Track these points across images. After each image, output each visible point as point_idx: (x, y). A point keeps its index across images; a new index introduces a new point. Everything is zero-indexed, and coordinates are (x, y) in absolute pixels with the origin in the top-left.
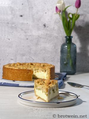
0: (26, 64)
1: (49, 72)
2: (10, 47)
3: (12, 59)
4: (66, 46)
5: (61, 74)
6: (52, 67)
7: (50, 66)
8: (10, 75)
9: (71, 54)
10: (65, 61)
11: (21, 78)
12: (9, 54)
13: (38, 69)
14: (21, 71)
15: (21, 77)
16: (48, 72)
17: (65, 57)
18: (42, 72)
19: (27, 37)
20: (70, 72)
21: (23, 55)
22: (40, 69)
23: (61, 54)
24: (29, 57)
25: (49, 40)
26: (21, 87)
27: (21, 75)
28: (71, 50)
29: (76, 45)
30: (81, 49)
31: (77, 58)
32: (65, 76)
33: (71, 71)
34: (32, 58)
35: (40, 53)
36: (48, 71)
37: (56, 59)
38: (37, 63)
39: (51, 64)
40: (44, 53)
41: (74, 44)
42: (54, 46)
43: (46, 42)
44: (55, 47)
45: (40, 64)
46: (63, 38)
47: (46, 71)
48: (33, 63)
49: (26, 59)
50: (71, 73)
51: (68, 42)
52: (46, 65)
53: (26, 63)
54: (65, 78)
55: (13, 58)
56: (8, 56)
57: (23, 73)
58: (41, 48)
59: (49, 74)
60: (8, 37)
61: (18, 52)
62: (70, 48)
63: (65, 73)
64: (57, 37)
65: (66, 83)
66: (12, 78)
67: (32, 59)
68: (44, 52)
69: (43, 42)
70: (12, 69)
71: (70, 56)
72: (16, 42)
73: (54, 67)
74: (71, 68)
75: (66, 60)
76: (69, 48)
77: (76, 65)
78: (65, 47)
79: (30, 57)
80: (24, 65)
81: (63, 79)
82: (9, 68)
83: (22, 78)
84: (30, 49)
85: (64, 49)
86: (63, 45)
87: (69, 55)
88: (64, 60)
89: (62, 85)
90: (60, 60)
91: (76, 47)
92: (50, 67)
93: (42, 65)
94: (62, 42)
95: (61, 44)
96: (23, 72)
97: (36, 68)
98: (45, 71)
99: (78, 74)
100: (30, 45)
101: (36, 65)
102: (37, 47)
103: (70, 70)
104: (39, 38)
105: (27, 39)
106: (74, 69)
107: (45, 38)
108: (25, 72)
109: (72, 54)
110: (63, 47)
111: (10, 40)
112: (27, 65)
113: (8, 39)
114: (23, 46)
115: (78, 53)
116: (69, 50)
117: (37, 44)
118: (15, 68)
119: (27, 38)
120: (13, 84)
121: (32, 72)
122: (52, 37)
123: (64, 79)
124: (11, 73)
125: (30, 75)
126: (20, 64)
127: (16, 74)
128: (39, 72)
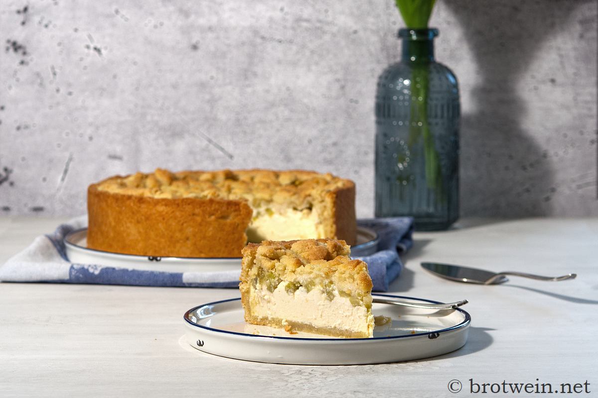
0: (204, 177)
1: (329, 212)
2: (102, 90)
3: (114, 157)
4: (407, 82)
5: (387, 225)
6: (340, 185)
7: (327, 183)
8: (132, 231)
9: (433, 121)
10: (402, 160)
11: (189, 243)
12: (97, 128)
13: (270, 201)
14: (188, 208)
15: (187, 239)
16: (321, 214)
17: (402, 138)
18: (290, 211)
19: (196, 38)
20: (429, 215)
21: (175, 133)
22: (280, 197)
23: (378, 123)
24: (205, 143)
25: (312, 52)
26: (190, 286)
27: (189, 231)
28: (433, 103)
29: (454, 76)
30: (481, 93)
31: (462, 143)
32: (407, 236)
33: (431, 210)
34: (222, 149)
35: (262, 122)
36: (325, 207)
37: (350, 151)
38: (257, 170)
39: (335, 174)
40: (288, 120)
41: (444, 70)
42: (338, 80)
43: (295, 64)
44: (343, 87)
45: (277, 175)
46: (383, 40)
47: (310, 208)
48: (235, 173)
49: (191, 153)
50: (435, 220)
51: (413, 59)
52: (304, 177)
53: (202, 172)
54: (408, 243)
55: (118, 149)
56: (91, 138)
57: (199, 219)
58: (267, 91)
59: (330, 221)
60: (90, 37)
61: (149, 118)
62: (427, 89)
63: (406, 221)
64: (352, 36)
65: (413, 265)
66: (141, 245)
67: (221, 153)
68: (286, 113)
69: (279, 62)
70: (141, 200)
71: (424, 133)
72: (135, 63)
73: (349, 185)
74: (432, 196)
75: (408, 153)
76: (422, 93)
77: (458, 180)
78: (398, 88)
79: (210, 141)
80: (192, 184)
81: (399, 250)
82: (123, 196)
83: (195, 244)
84: (212, 102)
85: (395, 98)
86: (390, 76)
87: (419, 129)
88: (395, 155)
89: (397, 277)
90: (371, 157)
91: (456, 86)
92: (332, 187)
93: (285, 180)
94: (378, 62)
95: (372, 70)
96: (197, 211)
97: (259, 195)
98: (305, 205)
99: (468, 226)
100: (212, 78)
101: (257, 180)
102: (249, 90)
103: (428, 205)
104: (259, 40)
105: (195, 47)
106: (449, 201)
107: (291, 42)
108: (211, 214)
109: (439, 121)
110: (391, 86)
111: (103, 51)
112: (208, 181)
113: (92, 51)
114: (175, 86)
115: (469, 119)
116: (421, 99)
117: (247, 74)
118: (158, 196)
119: (194, 41)
120: (152, 273)
121: (243, 211)
122: (327, 37)
123: (404, 247)
124: (138, 222)
125: (235, 227)
126: (173, 178)
127: (161, 226)
128: (276, 216)
